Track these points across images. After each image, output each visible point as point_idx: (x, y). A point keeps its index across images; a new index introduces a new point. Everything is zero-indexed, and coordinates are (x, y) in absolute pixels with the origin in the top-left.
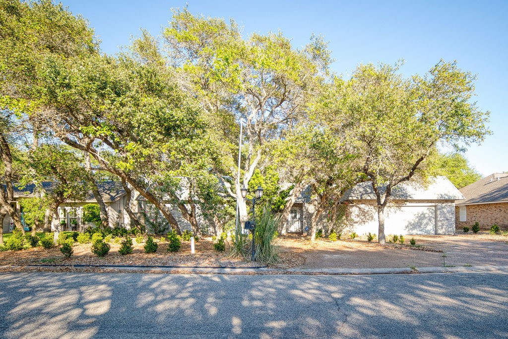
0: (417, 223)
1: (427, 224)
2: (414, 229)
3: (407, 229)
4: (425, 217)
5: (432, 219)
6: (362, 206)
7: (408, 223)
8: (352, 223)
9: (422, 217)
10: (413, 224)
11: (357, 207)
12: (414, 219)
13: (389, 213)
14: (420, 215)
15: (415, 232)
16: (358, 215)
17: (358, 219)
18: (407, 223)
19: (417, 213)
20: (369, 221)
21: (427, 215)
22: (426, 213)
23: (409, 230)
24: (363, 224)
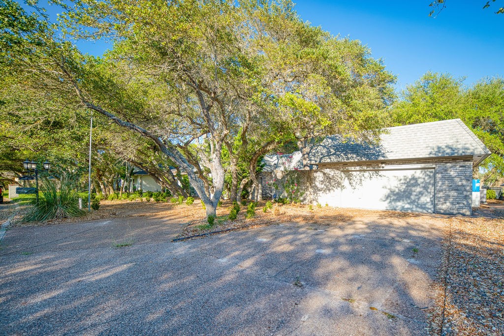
0: (404, 192)
1: (421, 193)
2: (399, 201)
3: (388, 200)
4: (416, 184)
5: (430, 186)
6: (327, 171)
7: (389, 191)
8: (316, 190)
9: (412, 183)
10: (398, 194)
11: (321, 172)
12: (399, 186)
13: (363, 178)
14: (408, 180)
15: (400, 204)
16: (322, 181)
17: (323, 186)
18: (387, 192)
19: (402, 178)
20: (335, 189)
21: (420, 181)
22: (419, 178)
23: (390, 202)
24: (328, 192)
